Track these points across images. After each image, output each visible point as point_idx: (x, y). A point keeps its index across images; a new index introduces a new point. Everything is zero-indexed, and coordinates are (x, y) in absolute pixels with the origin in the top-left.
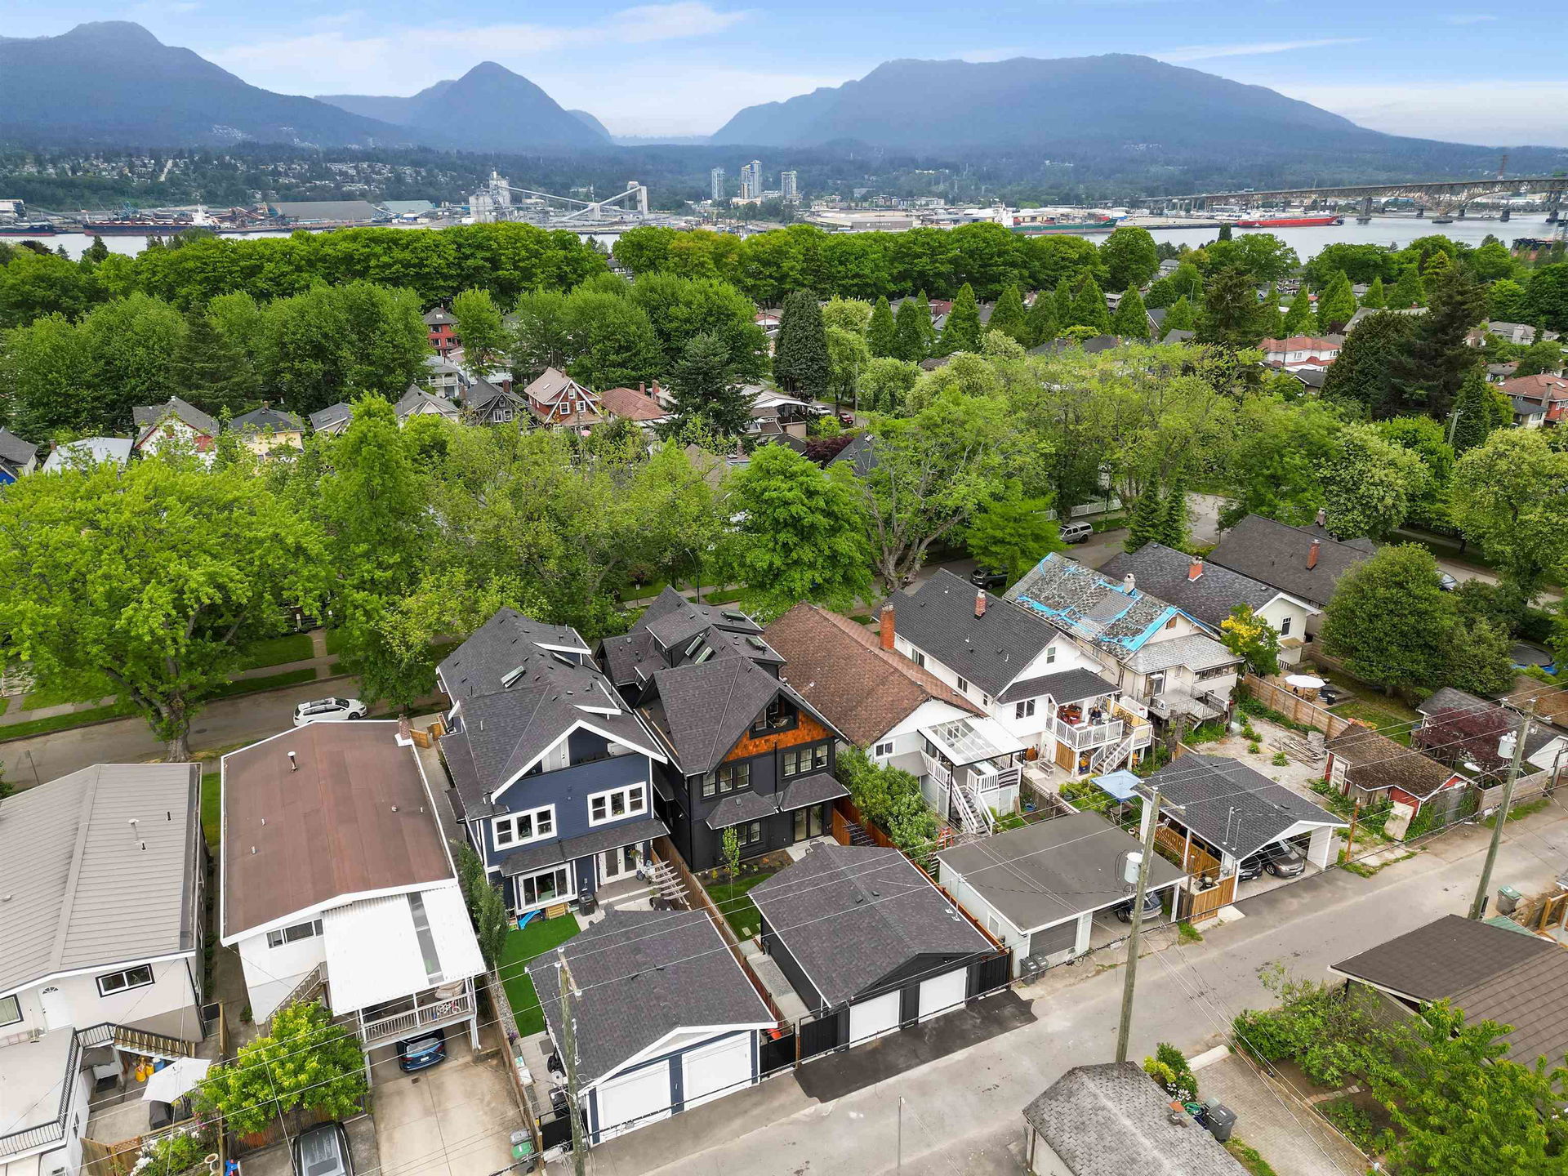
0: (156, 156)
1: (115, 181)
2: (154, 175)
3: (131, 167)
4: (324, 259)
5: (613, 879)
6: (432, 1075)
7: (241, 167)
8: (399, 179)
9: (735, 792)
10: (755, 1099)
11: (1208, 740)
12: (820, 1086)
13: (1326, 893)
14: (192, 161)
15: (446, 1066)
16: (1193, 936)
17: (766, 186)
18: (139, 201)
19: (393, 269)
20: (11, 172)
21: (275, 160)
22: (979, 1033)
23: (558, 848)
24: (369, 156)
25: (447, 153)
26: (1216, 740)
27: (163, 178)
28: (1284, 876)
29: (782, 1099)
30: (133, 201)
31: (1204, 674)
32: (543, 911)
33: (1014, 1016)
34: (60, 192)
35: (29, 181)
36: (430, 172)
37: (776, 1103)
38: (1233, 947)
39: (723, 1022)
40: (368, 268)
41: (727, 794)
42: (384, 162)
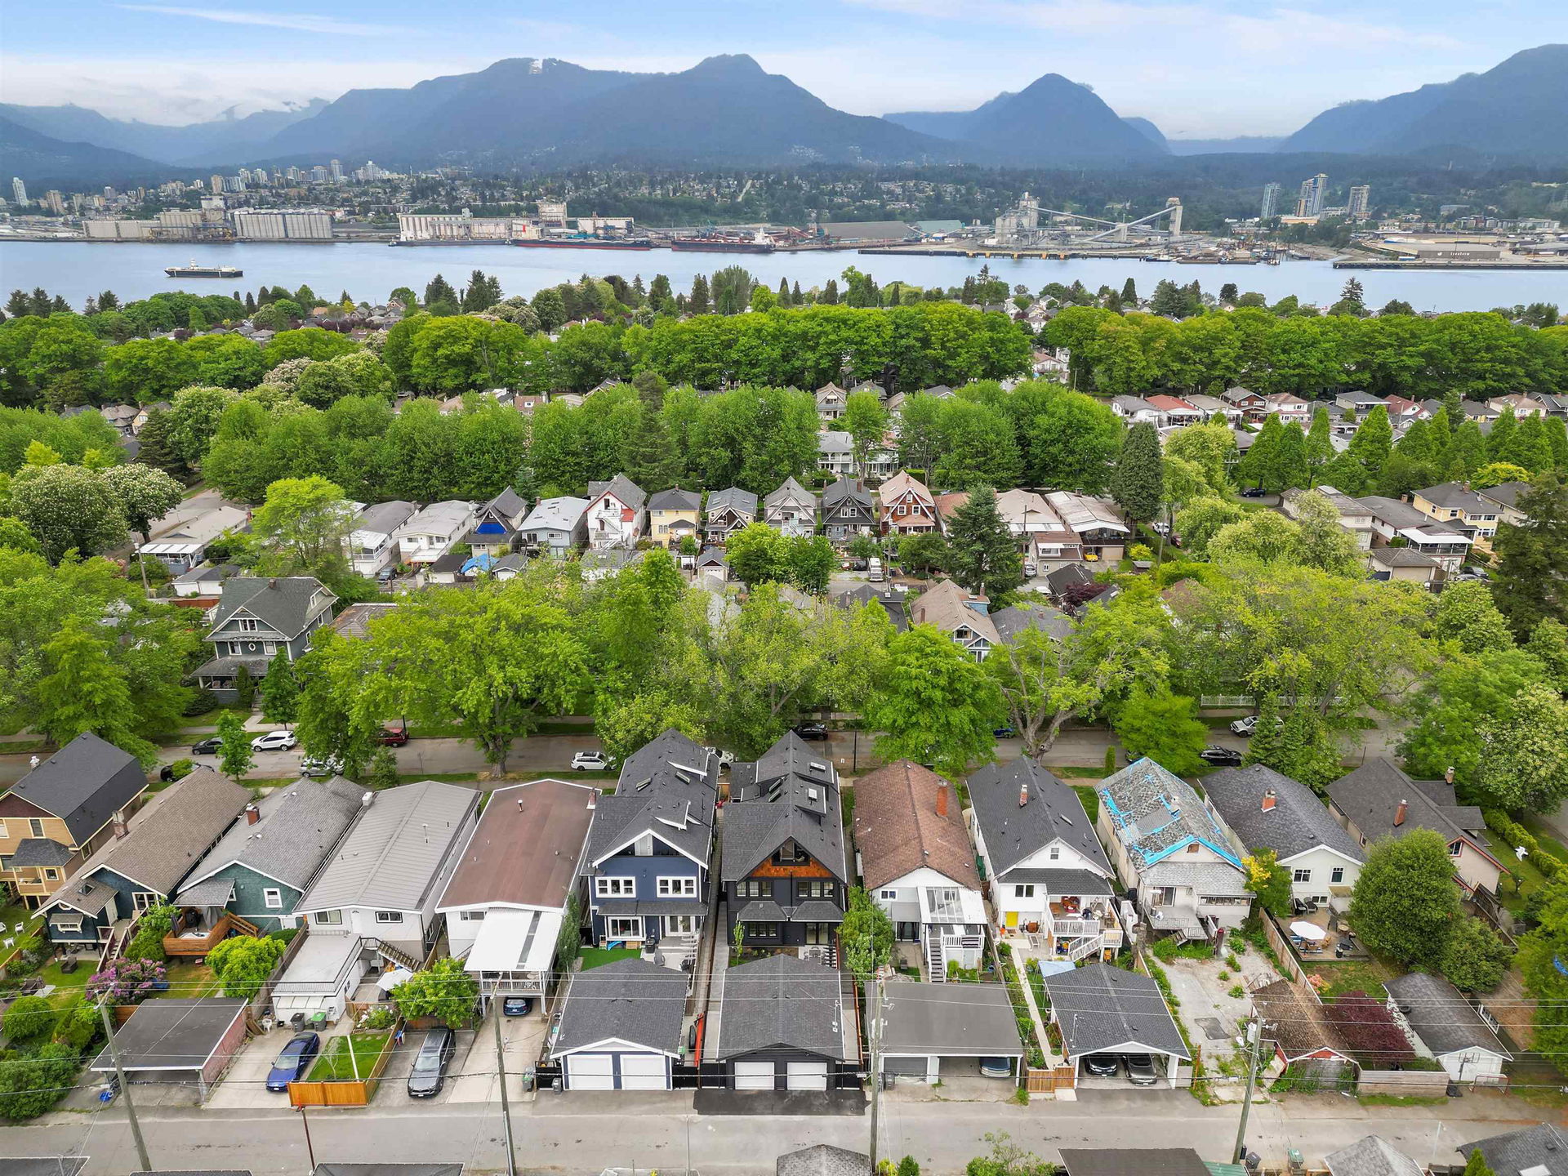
0: (739, 178)
1: (703, 201)
2: (734, 195)
3: (718, 187)
4: (785, 335)
5: (674, 934)
6: (518, 1020)
7: (805, 186)
8: (939, 198)
9: (760, 898)
10: (664, 1098)
11: (1190, 957)
12: (704, 1105)
13: (1156, 1106)
14: (767, 182)
15: (528, 1018)
16: (1023, 1100)
17: (1330, 201)
18: (718, 219)
19: (838, 346)
20: (630, 193)
21: (836, 179)
22: (821, 1109)
23: (635, 904)
24: (917, 175)
25: (991, 169)
26: (1199, 959)
27: (740, 199)
28: (1133, 1082)
29: (680, 1104)
30: (714, 219)
31: (1210, 900)
32: (624, 943)
33: (851, 1106)
34: (662, 211)
35: (640, 201)
36: (969, 190)
37: (674, 1105)
38: (1043, 1118)
39: (644, 1043)
40: (818, 344)
41: (754, 899)
42: (929, 180)
